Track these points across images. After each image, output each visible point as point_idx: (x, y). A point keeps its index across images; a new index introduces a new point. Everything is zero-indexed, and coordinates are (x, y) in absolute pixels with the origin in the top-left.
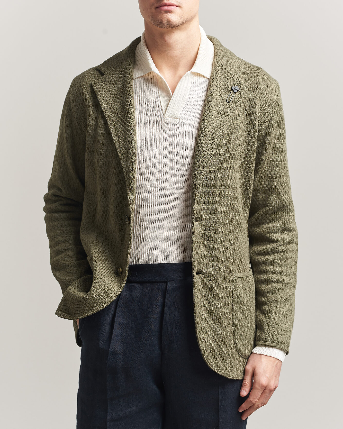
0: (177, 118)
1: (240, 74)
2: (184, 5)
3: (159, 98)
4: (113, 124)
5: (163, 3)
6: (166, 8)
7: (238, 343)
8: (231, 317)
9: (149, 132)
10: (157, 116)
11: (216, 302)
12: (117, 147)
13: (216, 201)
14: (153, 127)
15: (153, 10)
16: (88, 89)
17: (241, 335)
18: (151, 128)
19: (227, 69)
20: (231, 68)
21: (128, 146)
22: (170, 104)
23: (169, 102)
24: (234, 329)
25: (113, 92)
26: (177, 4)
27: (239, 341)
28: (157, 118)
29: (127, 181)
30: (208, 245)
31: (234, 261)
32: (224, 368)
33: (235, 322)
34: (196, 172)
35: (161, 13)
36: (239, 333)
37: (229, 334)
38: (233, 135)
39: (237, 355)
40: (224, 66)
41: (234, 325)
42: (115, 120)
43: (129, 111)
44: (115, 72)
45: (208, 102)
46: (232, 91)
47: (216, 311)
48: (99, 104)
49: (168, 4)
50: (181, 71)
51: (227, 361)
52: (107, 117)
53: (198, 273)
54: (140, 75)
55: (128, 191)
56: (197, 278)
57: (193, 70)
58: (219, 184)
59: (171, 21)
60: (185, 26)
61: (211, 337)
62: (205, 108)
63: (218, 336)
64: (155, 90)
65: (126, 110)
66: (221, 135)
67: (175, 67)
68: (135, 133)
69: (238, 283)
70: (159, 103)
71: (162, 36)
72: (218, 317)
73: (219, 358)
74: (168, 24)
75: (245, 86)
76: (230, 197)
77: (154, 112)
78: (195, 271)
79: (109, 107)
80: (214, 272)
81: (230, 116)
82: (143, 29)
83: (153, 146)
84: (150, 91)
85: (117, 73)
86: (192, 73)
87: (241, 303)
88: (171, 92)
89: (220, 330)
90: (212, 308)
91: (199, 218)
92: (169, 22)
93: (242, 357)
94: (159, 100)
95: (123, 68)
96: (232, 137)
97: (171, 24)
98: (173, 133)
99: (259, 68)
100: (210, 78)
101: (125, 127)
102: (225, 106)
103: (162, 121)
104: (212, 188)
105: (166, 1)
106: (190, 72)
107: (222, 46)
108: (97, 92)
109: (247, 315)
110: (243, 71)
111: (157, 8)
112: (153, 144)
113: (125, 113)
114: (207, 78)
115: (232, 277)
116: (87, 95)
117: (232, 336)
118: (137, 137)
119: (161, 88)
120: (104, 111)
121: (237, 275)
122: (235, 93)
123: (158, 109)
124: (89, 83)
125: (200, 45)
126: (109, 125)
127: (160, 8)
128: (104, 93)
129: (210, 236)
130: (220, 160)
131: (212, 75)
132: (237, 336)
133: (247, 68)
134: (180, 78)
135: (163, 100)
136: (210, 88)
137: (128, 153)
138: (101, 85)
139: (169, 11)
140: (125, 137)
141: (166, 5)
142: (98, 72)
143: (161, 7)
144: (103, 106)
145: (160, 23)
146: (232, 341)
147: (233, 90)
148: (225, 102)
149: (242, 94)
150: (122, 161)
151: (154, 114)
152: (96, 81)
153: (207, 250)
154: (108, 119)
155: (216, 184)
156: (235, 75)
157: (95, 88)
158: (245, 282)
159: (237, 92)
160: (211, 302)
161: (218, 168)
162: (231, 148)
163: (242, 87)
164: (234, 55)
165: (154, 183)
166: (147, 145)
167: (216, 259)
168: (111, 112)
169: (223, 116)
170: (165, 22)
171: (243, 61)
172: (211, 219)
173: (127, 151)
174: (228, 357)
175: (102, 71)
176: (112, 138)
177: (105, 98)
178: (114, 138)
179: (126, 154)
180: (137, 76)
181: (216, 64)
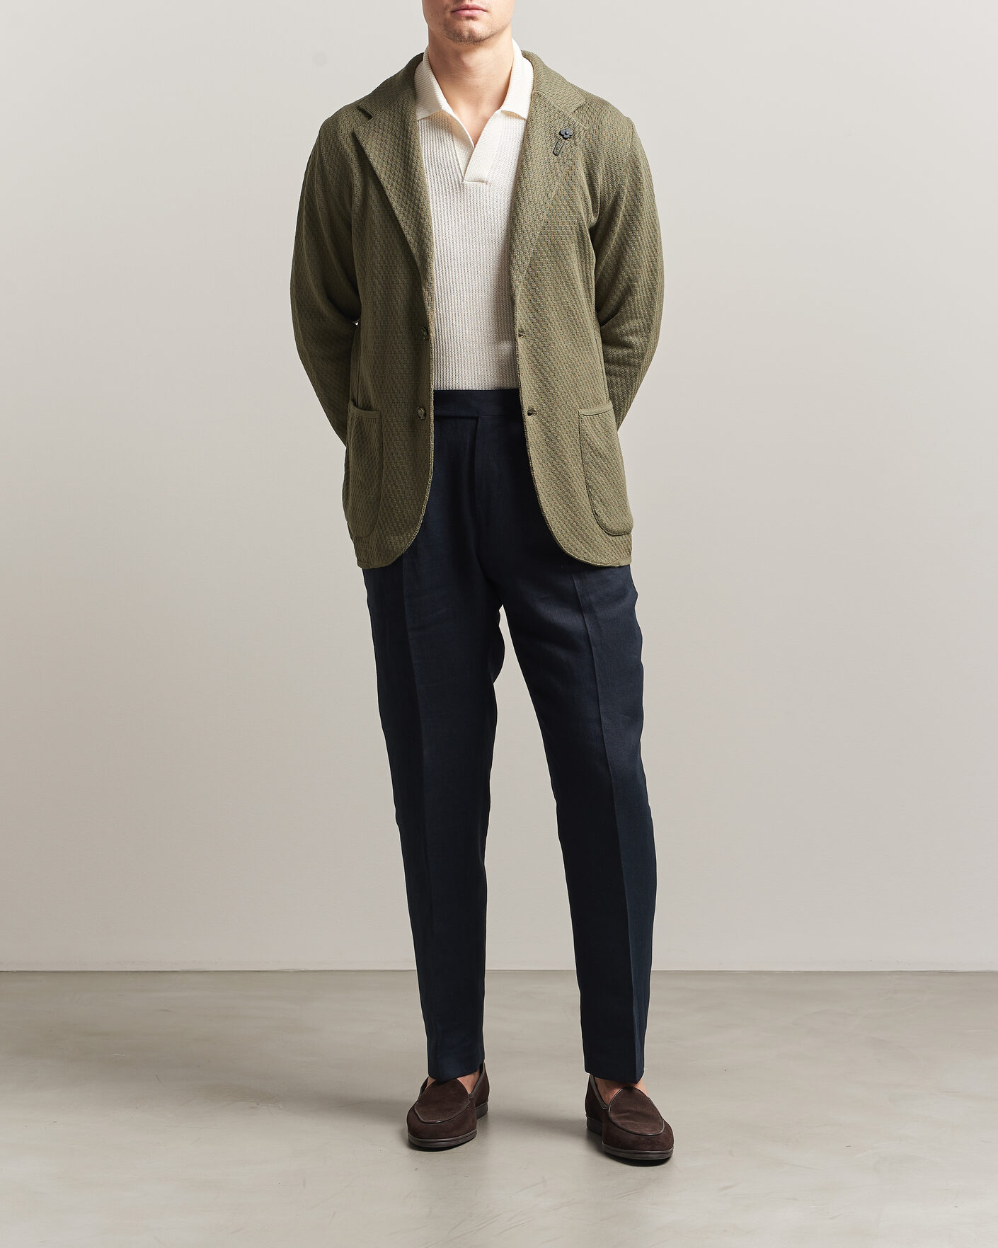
0: (483, 182)
1: (573, 110)
2: (493, 10)
3: (453, 151)
4: (393, 190)
5: (463, 4)
6: (468, 12)
7: (598, 513)
8: (582, 475)
9: (442, 203)
10: (452, 179)
11: (560, 454)
12: (403, 225)
13: (545, 305)
14: (448, 196)
15: (448, 15)
16: (349, 140)
17: (601, 501)
18: (445, 197)
19: (553, 103)
20: (558, 101)
21: (419, 223)
22: (471, 161)
23: (470, 157)
24: (589, 493)
25: (388, 142)
26: (484, 7)
27: (599, 509)
28: (453, 181)
29: (422, 276)
30: (539, 370)
31: (575, 391)
32: (587, 551)
33: (590, 483)
34: (514, 262)
35: (460, 18)
36: (598, 498)
37: (584, 500)
38: (566, 204)
39: (600, 531)
40: (548, 99)
41: (588, 486)
42: (395, 184)
43: (416, 170)
44: (388, 112)
45: (526, 156)
46: (561, 137)
47: (561, 467)
48: (369, 162)
49: (471, 7)
50: (485, 108)
51: (588, 541)
52: (382, 181)
53: (529, 414)
54: (425, 116)
55: (424, 289)
56: (530, 421)
57: (503, 108)
58: (548, 279)
59: (474, 32)
60: (492, 40)
61: (561, 507)
62: (522, 166)
63: (571, 505)
64: (448, 139)
65: (411, 167)
66: (548, 205)
67: (476, 102)
68: (428, 201)
69: (587, 424)
70: (455, 158)
71: (458, 55)
72: (566, 476)
73: (577, 537)
74: (469, 37)
75: (581, 129)
76: (564, 297)
77: (448, 172)
78: (526, 410)
79: (385, 165)
80: (551, 410)
81: (560, 175)
82: (427, 43)
83: (450, 225)
84: (441, 140)
85: (392, 112)
86: (502, 111)
87: (594, 453)
88: (472, 142)
89: (572, 496)
90: (555, 463)
91: (522, 332)
92: (471, 32)
93: (608, 534)
94: (454, 153)
95: (400, 105)
96: (563, 207)
97: (474, 37)
98: (478, 204)
99: (604, 103)
100: (528, 118)
101: (412, 194)
102: (552, 161)
103: (460, 186)
104: (537, 285)
105: (467, 2)
106: (499, 110)
107: (545, 67)
108: (363, 145)
109: (607, 470)
110: (578, 105)
111: (453, 12)
112: (450, 222)
113: (410, 173)
114: (522, 118)
115: (577, 415)
116: (348, 150)
117: (588, 503)
118: (431, 208)
119: (456, 136)
120: (378, 172)
121: (583, 412)
122: (566, 139)
123: (453, 168)
124: (350, 131)
125: (513, 69)
126: (388, 193)
127: (458, 12)
128: (374, 144)
129: (540, 356)
130: (547, 243)
131: (530, 115)
132: (595, 502)
133: (583, 101)
134: (486, 120)
135: (461, 154)
136: (528, 135)
137: (421, 232)
138: (369, 133)
139: (472, 18)
140: (413, 209)
141: (468, 8)
142: (360, 113)
143: (459, 10)
144: (375, 164)
145: (457, 36)
146: (590, 511)
147: (563, 136)
148: (551, 154)
149: (577, 140)
150: (412, 246)
151: (448, 175)
152: (361, 128)
153: (538, 377)
154: (385, 184)
155: (542, 279)
156: (566, 112)
157: (360, 138)
158: (597, 422)
159: (570, 137)
160: (553, 455)
161: (544, 254)
162: (563, 223)
163: (577, 129)
164: (564, 80)
165: (454, 281)
166: (440, 223)
167: (552, 391)
168: (387, 172)
169: (550, 176)
170: (466, 34)
171: (580, 90)
172: (539, 331)
173: (418, 230)
174: (589, 534)
175: (368, 111)
176: (393, 212)
177: (377, 152)
178: (396, 212)
179: (417, 234)
180: (420, 118)
181: (536, 96)
